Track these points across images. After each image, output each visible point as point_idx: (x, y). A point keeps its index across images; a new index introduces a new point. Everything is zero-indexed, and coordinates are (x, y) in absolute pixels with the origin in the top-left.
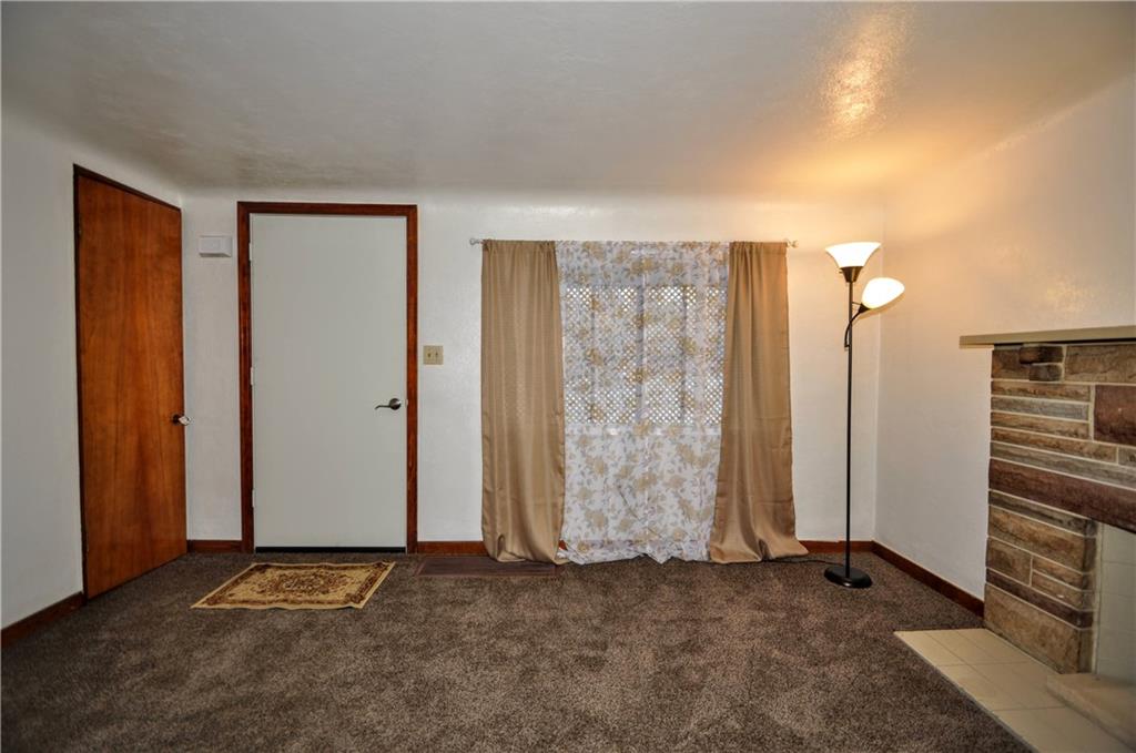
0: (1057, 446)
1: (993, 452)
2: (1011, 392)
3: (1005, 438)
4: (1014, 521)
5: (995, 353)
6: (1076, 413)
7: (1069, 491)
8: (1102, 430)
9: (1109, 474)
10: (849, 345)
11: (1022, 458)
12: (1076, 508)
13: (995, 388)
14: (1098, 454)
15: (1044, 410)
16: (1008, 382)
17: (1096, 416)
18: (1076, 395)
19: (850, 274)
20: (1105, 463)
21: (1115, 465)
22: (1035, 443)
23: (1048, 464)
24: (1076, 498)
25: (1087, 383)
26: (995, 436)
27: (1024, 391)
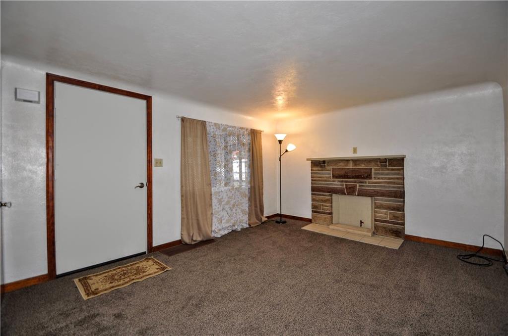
0: (326, 181)
1: (312, 184)
2: (316, 171)
3: (315, 180)
4: (318, 198)
5: (312, 162)
6: (329, 174)
7: (328, 189)
8: (334, 177)
9: (335, 185)
10: (280, 160)
11: (318, 184)
12: (329, 192)
13: (312, 170)
14: (333, 181)
15: (323, 174)
16: (314, 168)
17: (333, 174)
18: (329, 170)
19: (280, 142)
20: (334, 183)
21: (336, 183)
22: (321, 181)
23: (324, 185)
24: (329, 190)
25: (331, 168)
26: (312, 180)
27: (318, 170)
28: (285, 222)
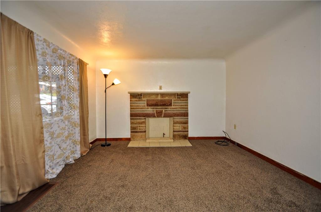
0: (142, 108)
1: (131, 111)
2: (134, 101)
3: (133, 109)
4: (135, 121)
5: (130, 95)
6: (145, 103)
7: (144, 114)
8: (148, 105)
9: (149, 111)
10: (105, 92)
11: (136, 111)
12: (144, 117)
13: (131, 101)
14: (148, 108)
15: (139, 103)
16: (133, 99)
17: (147, 104)
18: (144, 101)
19: (106, 76)
20: (148, 110)
21: (149, 110)
22: (138, 108)
23: (140, 111)
24: (145, 115)
25: (145, 99)
26: (131, 108)
27: (136, 101)
28: (109, 145)
